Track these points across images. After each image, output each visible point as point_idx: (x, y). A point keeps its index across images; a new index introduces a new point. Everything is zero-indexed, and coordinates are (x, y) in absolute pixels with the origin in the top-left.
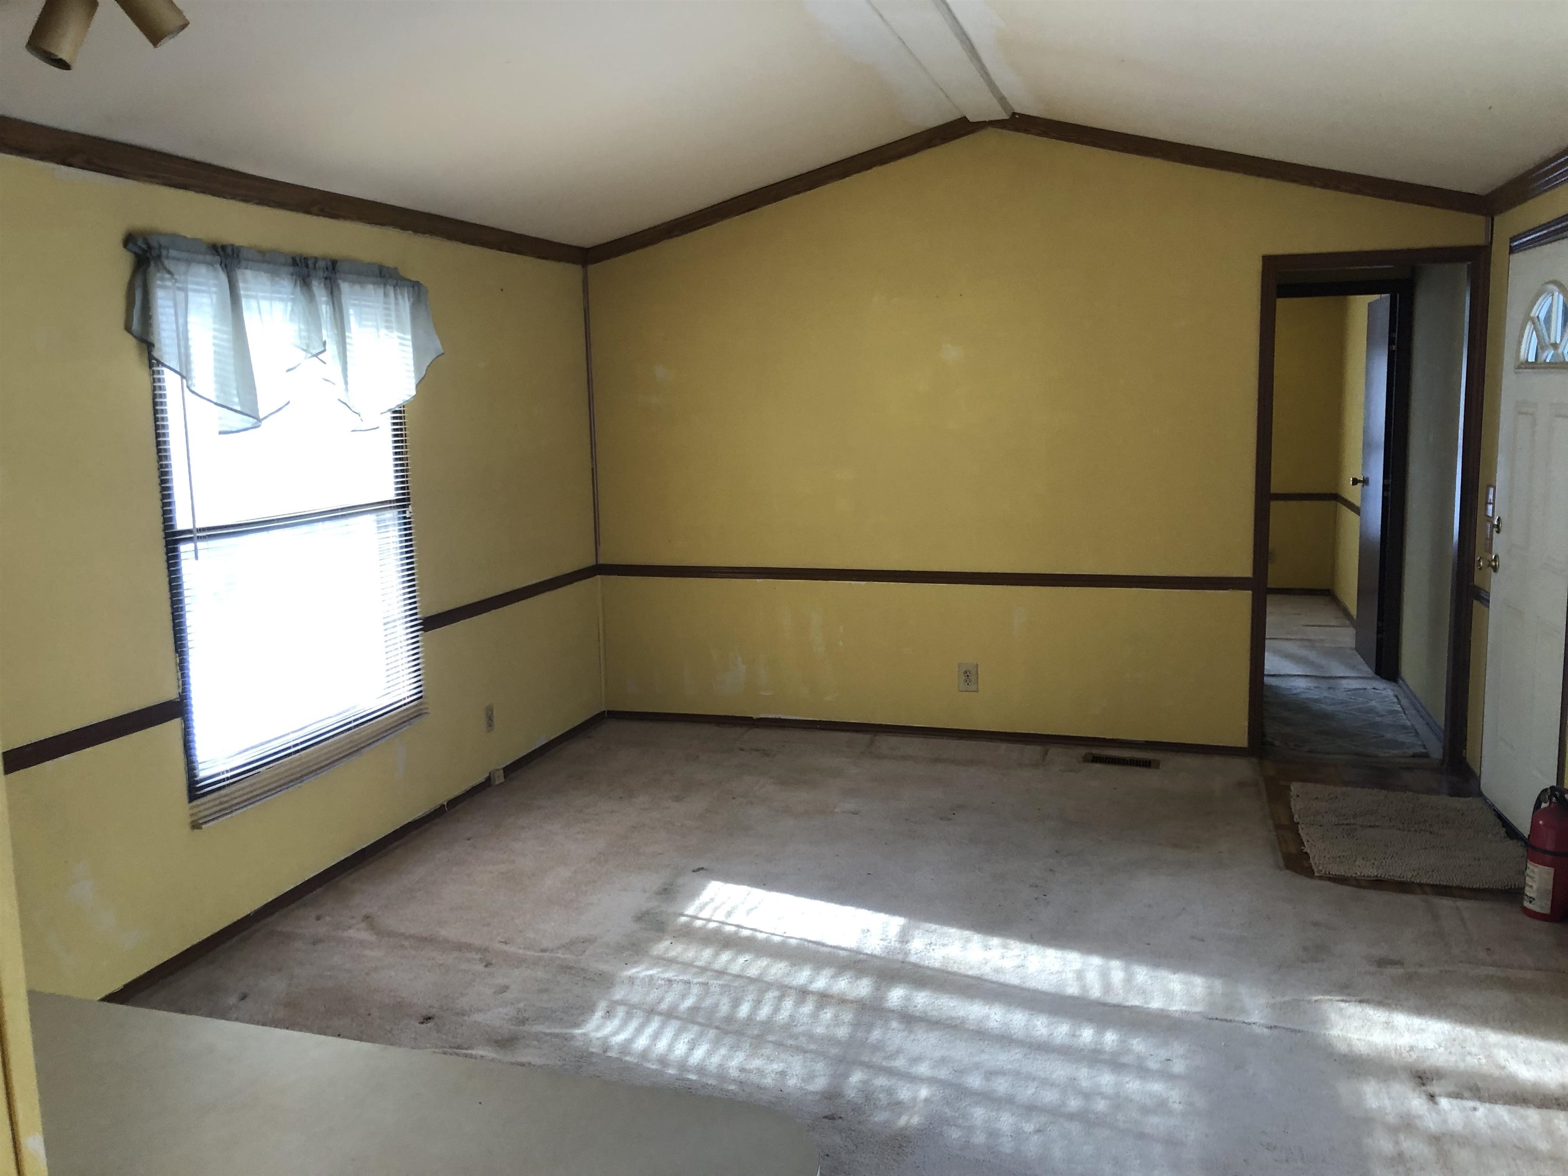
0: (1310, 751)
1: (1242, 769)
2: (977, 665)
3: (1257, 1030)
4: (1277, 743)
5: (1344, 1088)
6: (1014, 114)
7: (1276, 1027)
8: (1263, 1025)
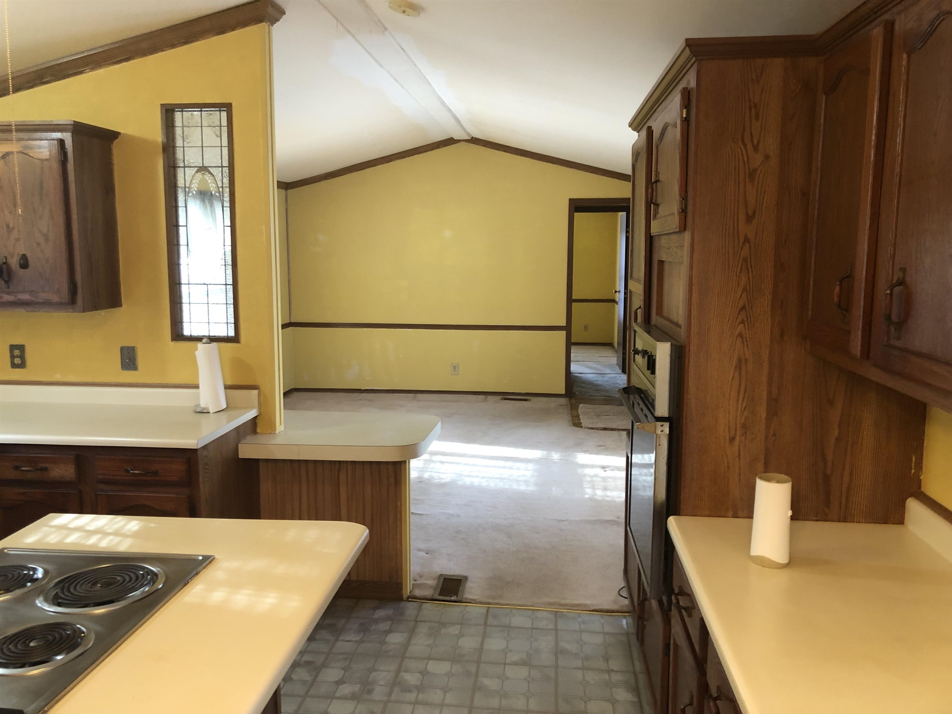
0: (590, 396)
1: (563, 401)
2: (459, 364)
3: (556, 460)
4: (577, 393)
5: (580, 470)
6: (472, 137)
7: (562, 460)
8: (557, 459)
